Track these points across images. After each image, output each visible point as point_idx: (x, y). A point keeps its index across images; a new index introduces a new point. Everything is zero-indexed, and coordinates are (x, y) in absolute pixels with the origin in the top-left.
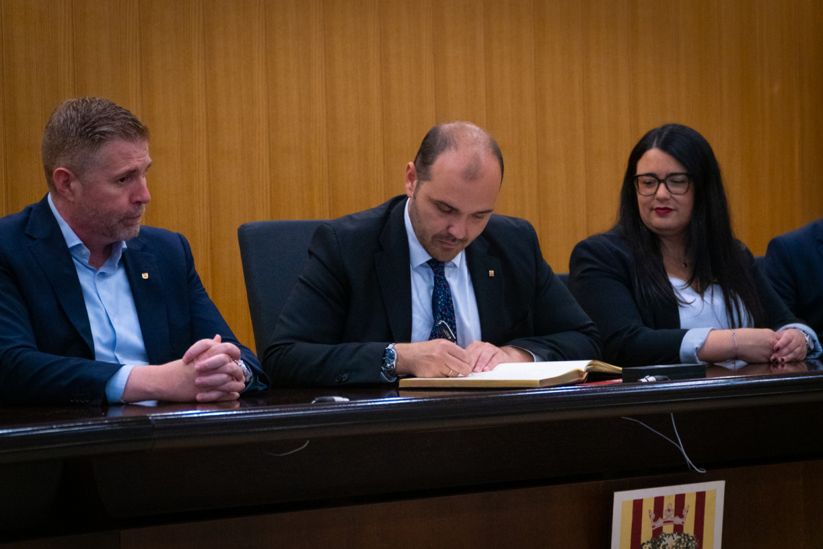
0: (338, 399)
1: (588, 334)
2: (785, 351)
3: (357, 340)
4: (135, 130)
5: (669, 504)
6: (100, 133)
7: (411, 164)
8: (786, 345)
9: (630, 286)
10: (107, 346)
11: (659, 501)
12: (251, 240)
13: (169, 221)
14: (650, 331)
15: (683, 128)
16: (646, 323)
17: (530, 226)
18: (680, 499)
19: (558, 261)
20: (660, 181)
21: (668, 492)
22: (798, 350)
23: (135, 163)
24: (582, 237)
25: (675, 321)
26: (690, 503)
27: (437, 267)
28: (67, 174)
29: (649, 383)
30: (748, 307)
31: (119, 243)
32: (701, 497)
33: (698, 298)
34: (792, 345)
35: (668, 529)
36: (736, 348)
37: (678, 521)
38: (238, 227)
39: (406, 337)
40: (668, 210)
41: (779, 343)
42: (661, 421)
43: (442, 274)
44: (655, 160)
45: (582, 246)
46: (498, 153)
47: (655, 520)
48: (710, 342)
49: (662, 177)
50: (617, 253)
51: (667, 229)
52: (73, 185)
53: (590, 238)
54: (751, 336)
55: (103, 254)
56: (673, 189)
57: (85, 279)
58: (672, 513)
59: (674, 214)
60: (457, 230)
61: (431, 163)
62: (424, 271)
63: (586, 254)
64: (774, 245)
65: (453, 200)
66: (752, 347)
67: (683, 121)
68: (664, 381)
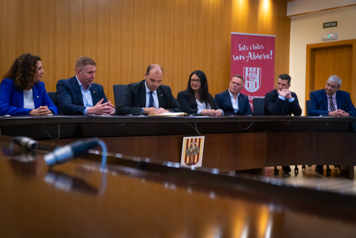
0: (131, 115)
1: (180, 108)
2: (217, 114)
3: (136, 107)
4: (93, 63)
5: (194, 140)
6: (86, 63)
7: (146, 73)
8: (217, 113)
9: (188, 101)
10: (86, 105)
11: (192, 140)
12: (116, 88)
13: (100, 83)
14: (192, 109)
15: (201, 71)
16: (191, 108)
17: (170, 88)
18: (196, 139)
19: (175, 96)
20: (195, 81)
21: (194, 138)
22: (219, 114)
23: (92, 70)
24: (180, 91)
25: (196, 108)
26: (198, 140)
27: (151, 93)
28: (79, 70)
29: (191, 116)
30: (211, 105)
31: (89, 86)
32: (200, 139)
33: (201, 104)
34: (218, 113)
35: (193, 145)
36: (208, 113)
37: (195, 143)
38: (113, 85)
39: (145, 107)
40: (196, 86)
41: (216, 112)
42: (193, 124)
43: (152, 95)
44: (194, 76)
45: (180, 93)
46: (162, 69)
47: (191, 143)
48: (203, 112)
49: (195, 80)
50: (186, 94)
51: (196, 90)
52: (80, 73)
53: (181, 92)
54: (211, 111)
55: (86, 87)
56: (197, 82)
57: (83, 92)
58: (194, 142)
59: (197, 87)
60: (155, 84)
61: (149, 72)
62: (148, 94)
63: (180, 95)
64: (216, 96)
65: (154, 78)
66: (211, 113)
67: (200, 70)
68: (194, 116)
